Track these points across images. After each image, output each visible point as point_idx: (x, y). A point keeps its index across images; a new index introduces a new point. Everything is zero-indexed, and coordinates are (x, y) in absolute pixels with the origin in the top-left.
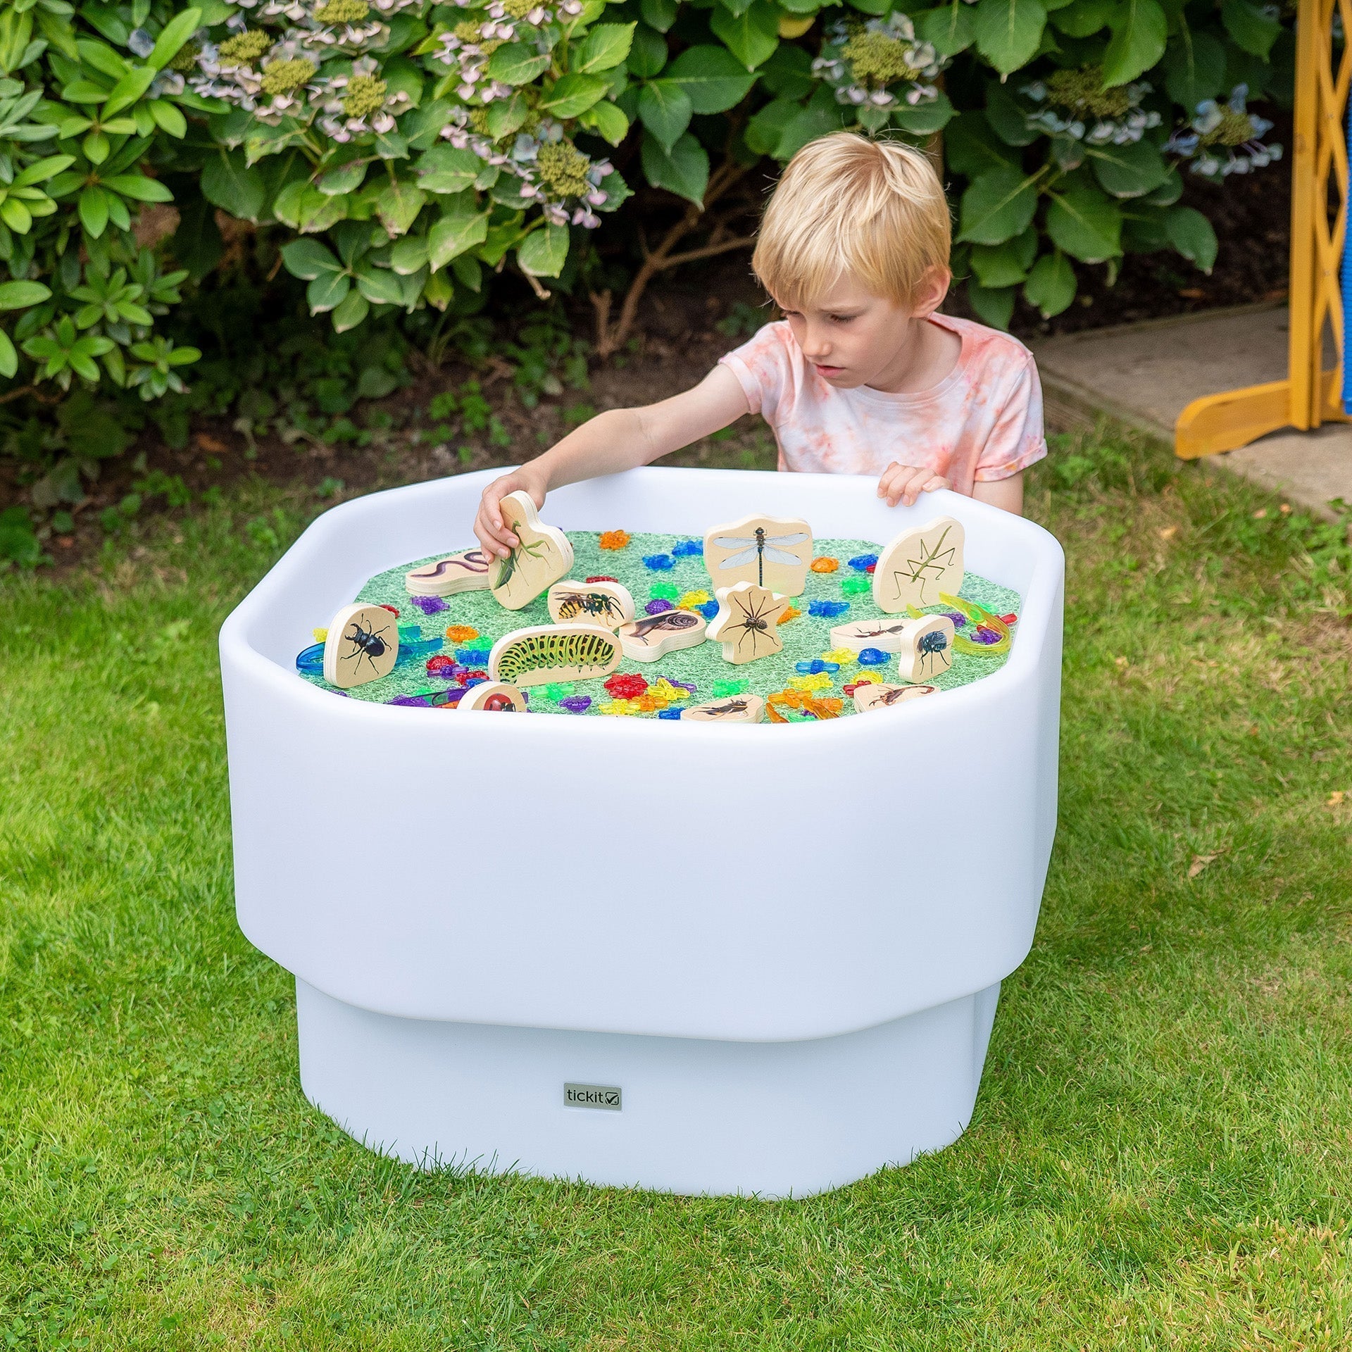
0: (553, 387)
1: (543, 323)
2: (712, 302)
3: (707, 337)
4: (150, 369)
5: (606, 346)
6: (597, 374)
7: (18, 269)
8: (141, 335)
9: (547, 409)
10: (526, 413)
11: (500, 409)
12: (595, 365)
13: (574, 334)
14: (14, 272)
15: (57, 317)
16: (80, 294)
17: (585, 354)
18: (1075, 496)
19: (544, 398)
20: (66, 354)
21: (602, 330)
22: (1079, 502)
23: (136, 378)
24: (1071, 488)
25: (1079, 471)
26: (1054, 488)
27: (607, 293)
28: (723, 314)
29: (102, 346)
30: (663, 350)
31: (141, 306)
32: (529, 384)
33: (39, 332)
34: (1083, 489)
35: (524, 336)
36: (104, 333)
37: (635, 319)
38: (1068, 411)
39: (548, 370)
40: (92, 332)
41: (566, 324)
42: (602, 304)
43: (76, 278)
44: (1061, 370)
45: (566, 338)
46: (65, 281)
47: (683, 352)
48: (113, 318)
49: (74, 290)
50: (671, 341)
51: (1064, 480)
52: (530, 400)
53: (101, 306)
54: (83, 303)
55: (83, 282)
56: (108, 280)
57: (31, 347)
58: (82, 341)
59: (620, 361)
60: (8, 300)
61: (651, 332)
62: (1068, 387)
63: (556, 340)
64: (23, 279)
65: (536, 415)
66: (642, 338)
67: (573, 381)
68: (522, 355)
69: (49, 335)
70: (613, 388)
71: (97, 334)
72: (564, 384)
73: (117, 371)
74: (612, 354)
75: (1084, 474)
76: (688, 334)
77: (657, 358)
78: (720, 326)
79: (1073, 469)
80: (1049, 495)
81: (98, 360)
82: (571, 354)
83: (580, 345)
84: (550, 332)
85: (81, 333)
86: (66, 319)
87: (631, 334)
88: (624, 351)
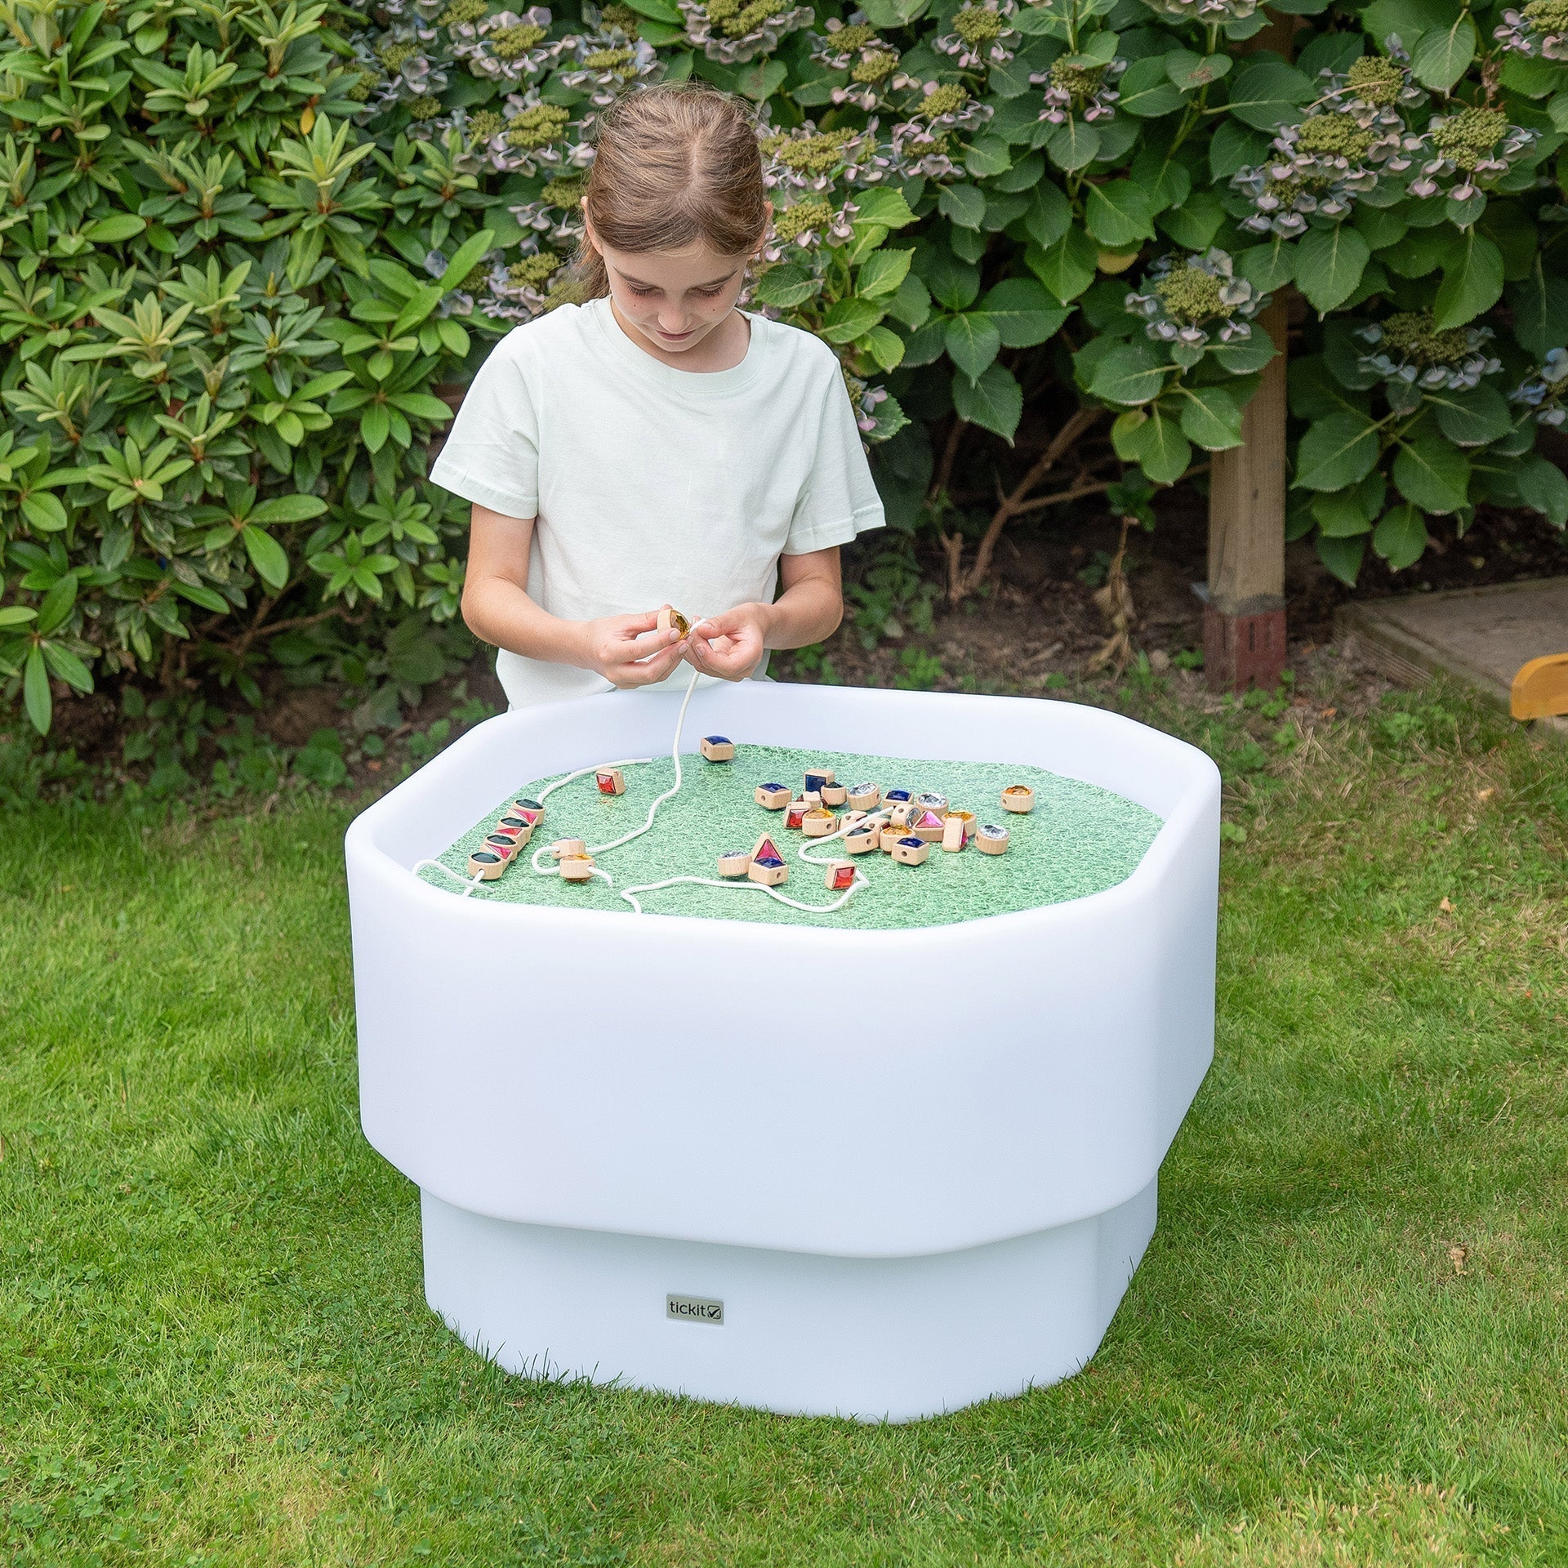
0: (894, 630)
1: (892, 565)
2: (1077, 551)
3: (1066, 586)
4: (442, 590)
5: (957, 591)
6: (945, 619)
7: (305, 485)
8: (432, 555)
9: (887, 653)
10: (863, 654)
11: (837, 650)
12: (943, 610)
13: (924, 577)
14: (299, 487)
15: (346, 534)
16: (368, 511)
17: (932, 598)
18: (1399, 754)
19: (884, 641)
20: (352, 571)
21: (954, 576)
22: (1403, 762)
23: (427, 600)
24: (1394, 746)
25: (1405, 728)
26: (1379, 746)
27: (958, 536)
28: (1086, 563)
29: (387, 563)
30: (1017, 598)
31: (431, 526)
32: (870, 627)
33: (329, 548)
34: (1406, 747)
35: (871, 579)
36: (393, 553)
37: (991, 564)
38: (1416, 669)
39: (894, 613)
40: (379, 550)
41: (919, 569)
42: (954, 547)
43: (363, 496)
44: (1416, 628)
45: (914, 581)
46: (353, 499)
47: (1038, 600)
48: (398, 536)
49: (361, 507)
50: (1026, 589)
51: (1390, 737)
52: (869, 643)
53: (389, 524)
54: (371, 521)
55: (371, 499)
56: (397, 499)
57: (317, 563)
58: (369, 558)
59: (970, 607)
60: (286, 514)
61: (1006, 580)
62: (1418, 645)
63: (904, 582)
64: (310, 493)
65: (872, 658)
66: (997, 585)
67: (917, 625)
68: (865, 596)
69: (338, 552)
70: (959, 635)
71: (384, 552)
72: (908, 628)
73: (407, 591)
74: (963, 599)
75: (1409, 732)
76: (1046, 583)
77: (1011, 605)
78: (1082, 575)
79: (1399, 726)
80: (1371, 751)
81: (385, 578)
82: (918, 597)
83: (930, 589)
84: (898, 575)
85: (370, 550)
86: (353, 535)
87: (986, 579)
88: (975, 597)
